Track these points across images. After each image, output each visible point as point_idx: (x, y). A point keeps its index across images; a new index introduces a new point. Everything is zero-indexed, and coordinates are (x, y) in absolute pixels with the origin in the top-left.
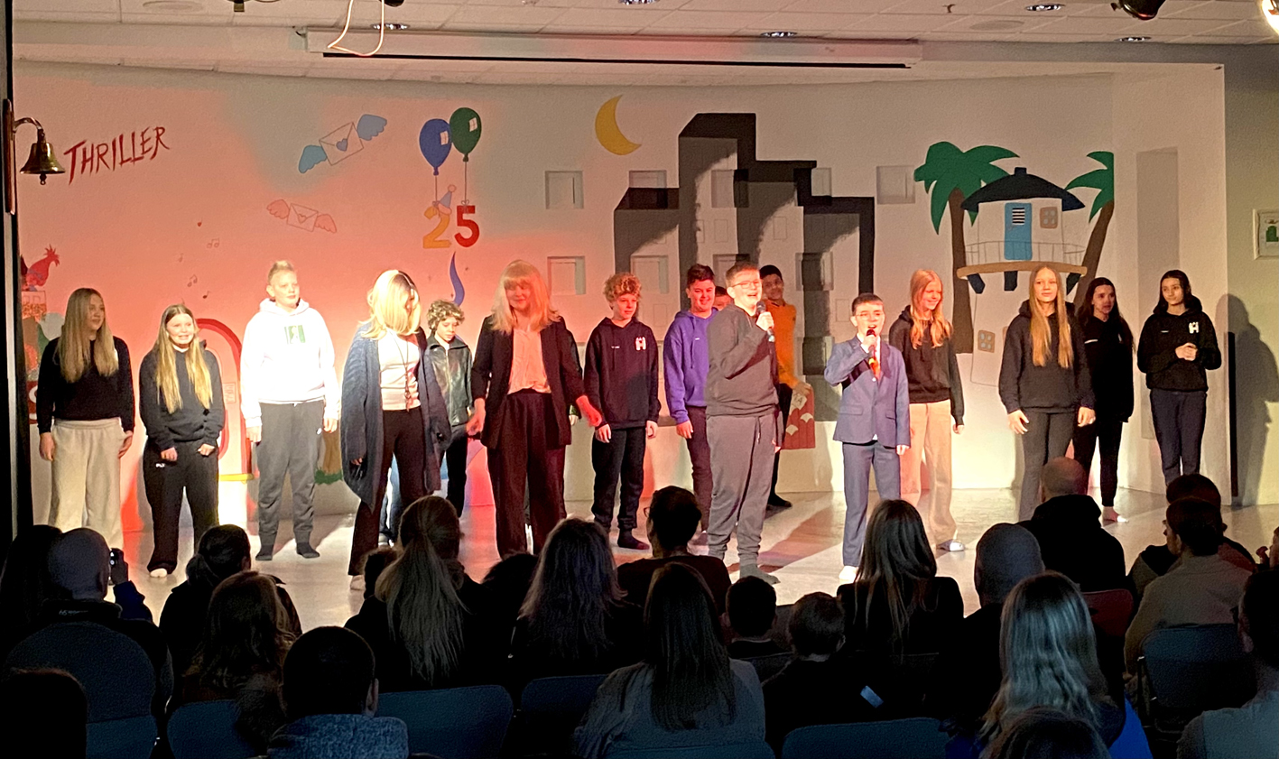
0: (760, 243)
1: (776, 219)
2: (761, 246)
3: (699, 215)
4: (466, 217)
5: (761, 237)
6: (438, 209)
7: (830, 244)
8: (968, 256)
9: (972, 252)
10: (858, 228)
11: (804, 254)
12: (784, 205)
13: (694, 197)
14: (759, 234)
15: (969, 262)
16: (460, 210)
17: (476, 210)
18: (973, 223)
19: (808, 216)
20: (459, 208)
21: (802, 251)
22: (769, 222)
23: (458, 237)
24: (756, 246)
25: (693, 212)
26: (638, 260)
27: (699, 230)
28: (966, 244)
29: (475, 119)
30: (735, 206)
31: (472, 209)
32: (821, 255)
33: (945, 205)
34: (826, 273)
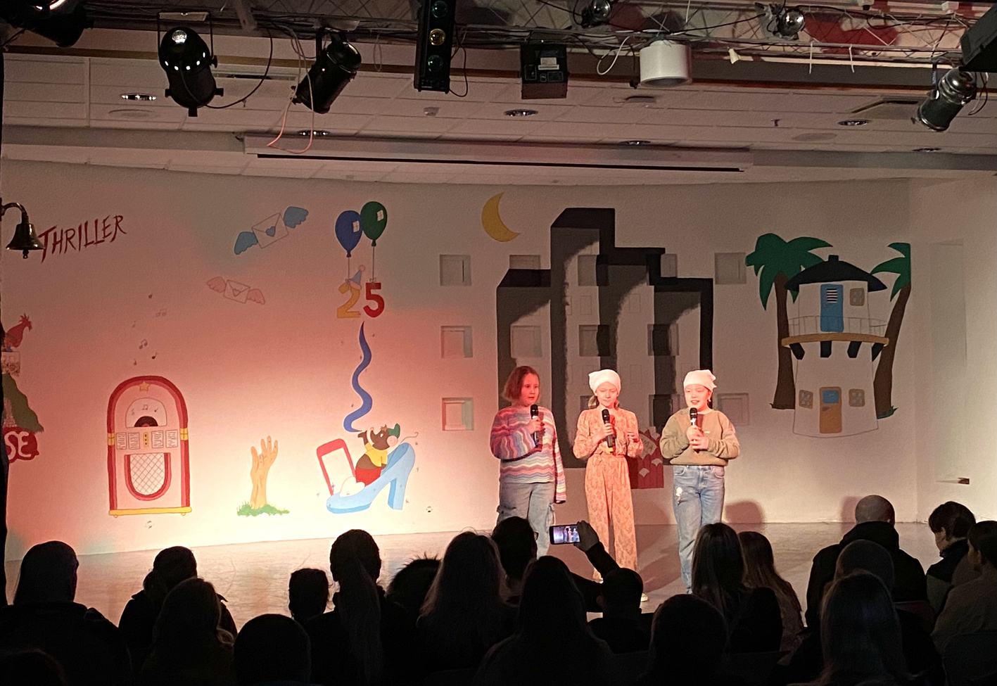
0: (619, 315)
1: (631, 297)
2: (620, 319)
3: (568, 292)
4: (373, 292)
5: (619, 311)
6: (350, 285)
7: (676, 318)
8: (791, 328)
9: (794, 325)
10: (699, 305)
11: (654, 325)
12: (638, 284)
13: (563, 276)
14: (617, 309)
15: (792, 334)
16: (369, 286)
17: (382, 287)
18: (794, 301)
19: (658, 294)
20: (367, 283)
21: (653, 323)
22: (625, 298)
23: (367, 309)
24: (616, 318)
25: (563, 289)
26: (516, 329)
27: (568, 305)
28: (789, 318)
29: (382, 211)
30: (598, 285)
31: (378, 286)
32: (668, 326)
33: (771, 286)
34: (673, 341)
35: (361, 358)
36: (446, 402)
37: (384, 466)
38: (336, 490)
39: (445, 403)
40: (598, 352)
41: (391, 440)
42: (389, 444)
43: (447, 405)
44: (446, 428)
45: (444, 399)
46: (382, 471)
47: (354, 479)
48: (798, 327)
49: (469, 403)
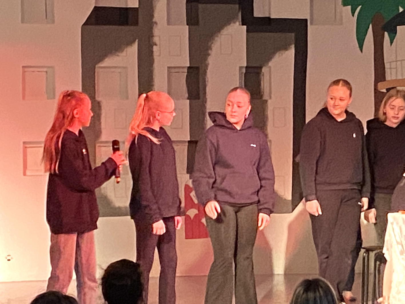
0: (209, 57)
1: (223, 36)
2: (211, 60)
3: (156, 31)
5: (210, 52)
7: (269, 59)
8: (387, 71)
9: (391, 68)
10: (293, 46)
11: (246, 67)
12: (230, 24)
13: (152, 16)
14: (207, 50)
15: (388, 77)
18: (391, 43)
19: (250, 34)
21: (245, 65)
22: (216, 38)
24: (207, 59)
25: (151, 28)
26: (101, 70)
27: (156, 45)
28: (385, 62)
30: (187, 24)
32: (261, 68)
33: (369, 28)
34: (265, 85)
39: (26, 147)
40: (187, 95)
43: (28, 149)
44: (28, 173)
45: (24, 143)
48: (395, 70)
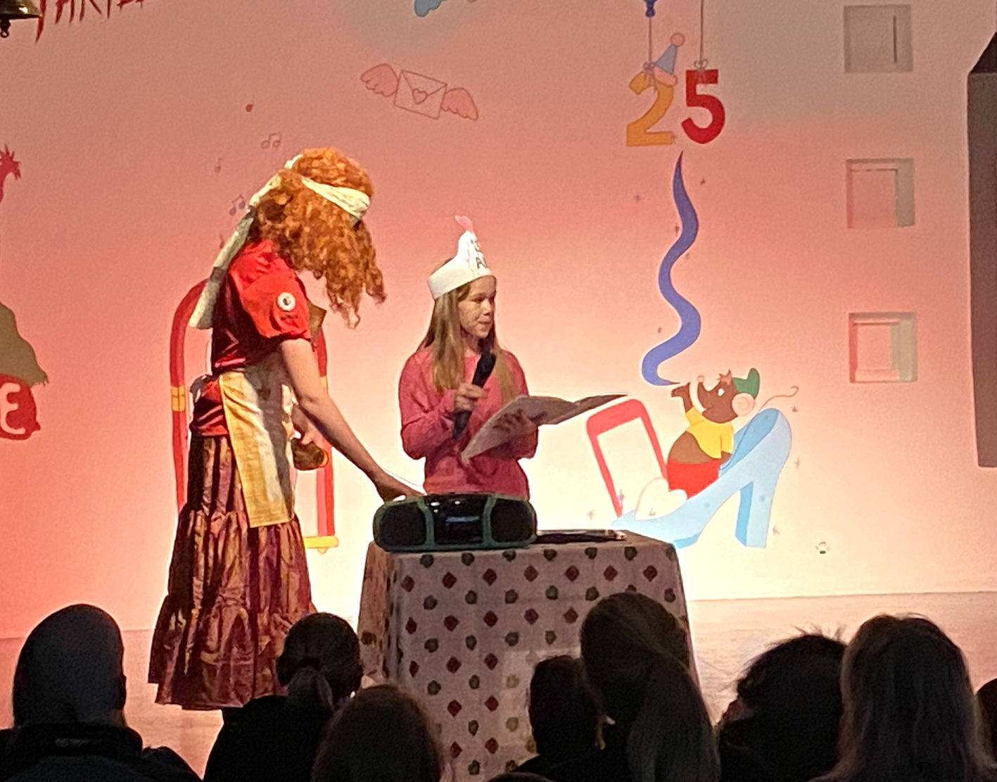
4: (701, 89)
6: (653, 76)
16: (693, 78)
17: (720, 78)
20: (689, 73)
23: (688, 126)
31: (712, 77)
35: (677, 229)
36: (859, 321)
37: (726, 456)
38: (627, 506)
39: (856, 324)
41: (739, 402)
42: (737, 412)
43: (861, 330)
44: (858, 377)
45: (852, 316)
46: (721, 467)
47: (664, 484)
49: (906, 323)
